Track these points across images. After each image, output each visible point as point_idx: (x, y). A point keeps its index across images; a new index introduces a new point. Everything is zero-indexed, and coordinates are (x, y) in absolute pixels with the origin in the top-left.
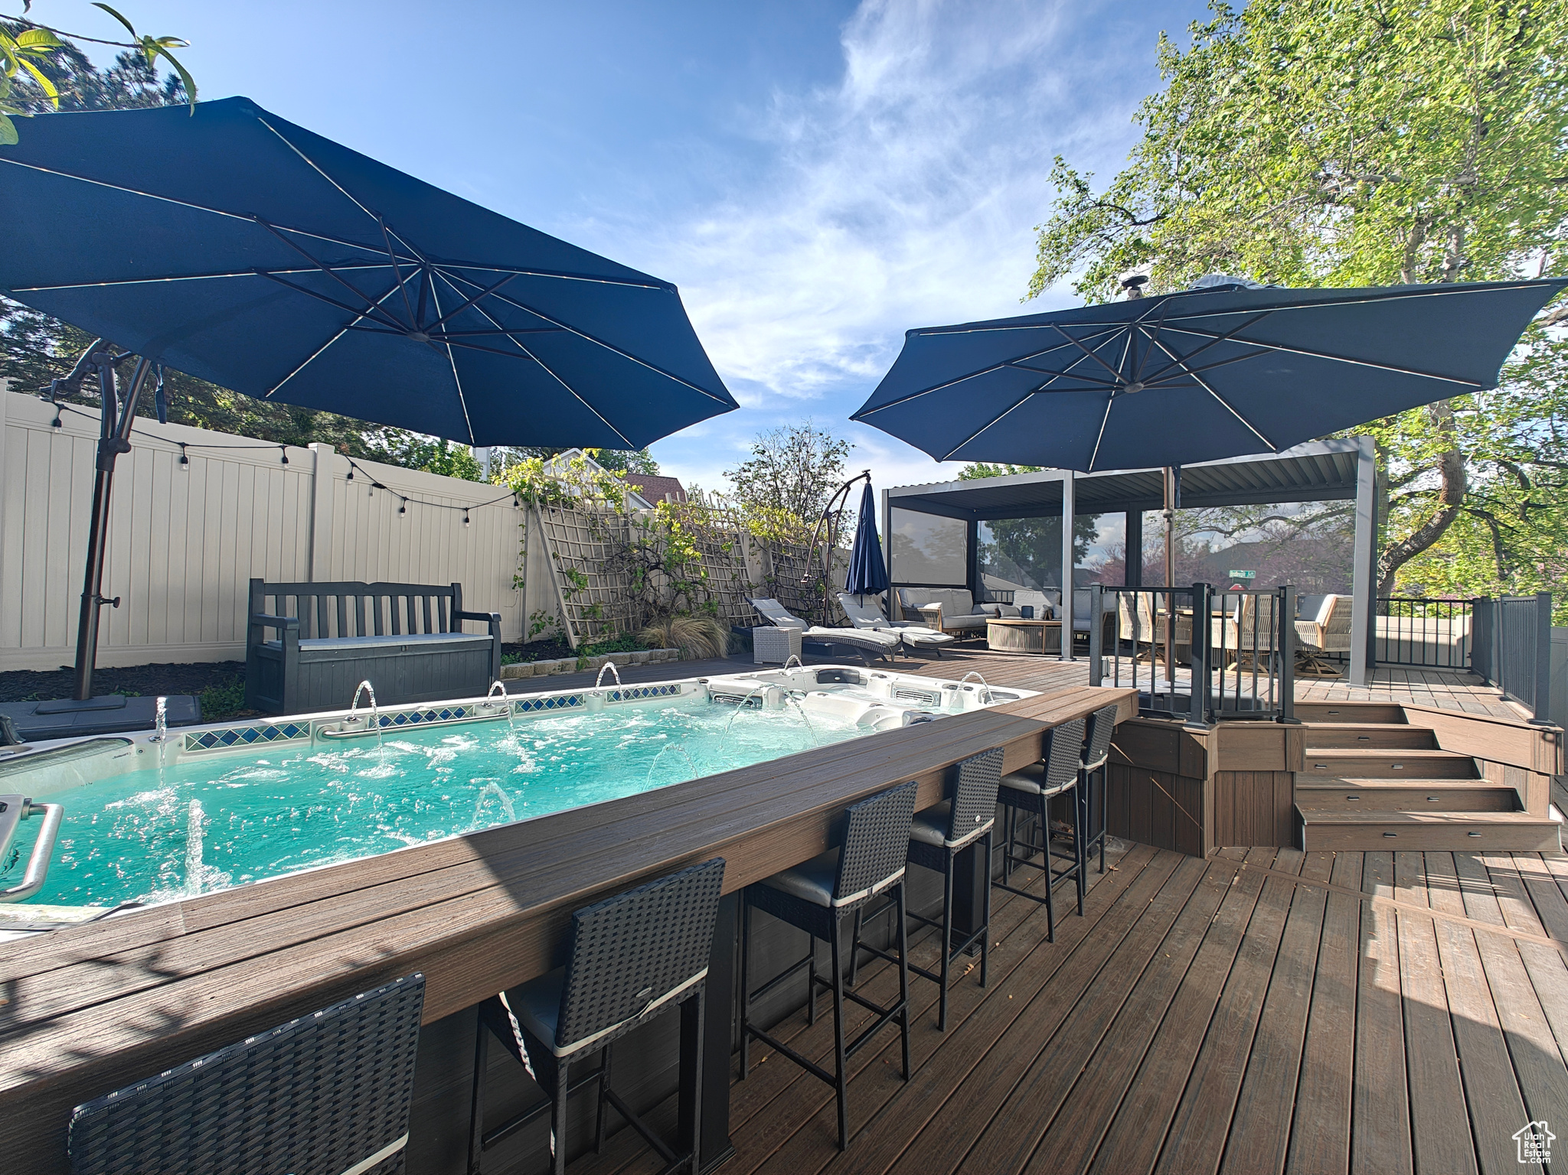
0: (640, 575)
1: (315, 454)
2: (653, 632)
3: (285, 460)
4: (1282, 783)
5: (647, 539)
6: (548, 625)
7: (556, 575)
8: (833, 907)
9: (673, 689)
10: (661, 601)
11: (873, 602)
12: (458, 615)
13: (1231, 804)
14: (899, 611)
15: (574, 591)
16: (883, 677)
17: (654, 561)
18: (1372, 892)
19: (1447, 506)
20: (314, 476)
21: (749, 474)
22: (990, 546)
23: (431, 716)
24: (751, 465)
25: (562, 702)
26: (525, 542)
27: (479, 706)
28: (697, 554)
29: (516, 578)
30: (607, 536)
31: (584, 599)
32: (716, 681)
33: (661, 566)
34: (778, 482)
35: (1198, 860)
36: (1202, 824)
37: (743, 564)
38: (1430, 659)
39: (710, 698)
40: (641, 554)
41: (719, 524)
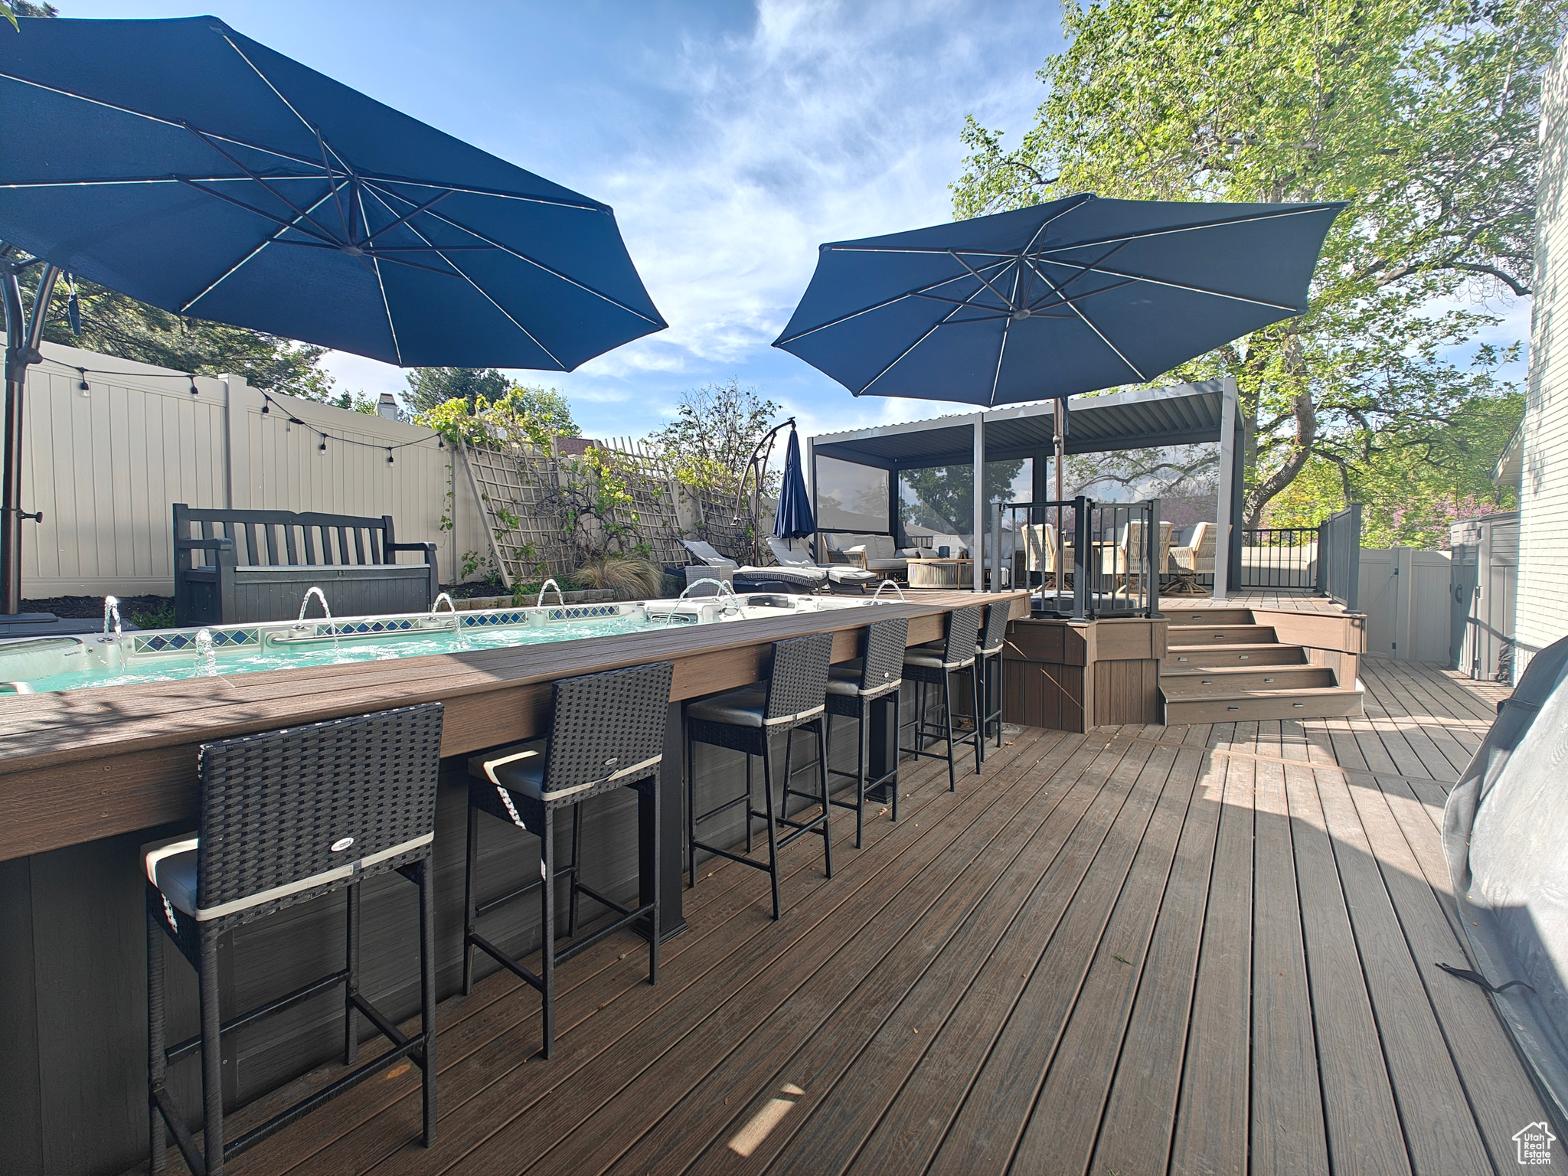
0: (571, 517)
1: (226, 386)
2: (588, 572)
3: (194, 391)
4: (1149, 669)
5: (577, 482)
6: (480, 566)
7: (487, 516)
8: (764, 726)
9: (611, 610)
10: (593, 546)
11: (801, 544)
12: (391, 548)
13: (1107, 689)
14: (825, 554)
15: (505, 532)
16: (809, 599)
17: (584, 504)
18: (1213, 747)
19: (1301, 447)
20: (226, 408)
21: (676, 436)
22: (915, 506)
23: (378, 627)
24: (677, 425)
25: (505, 618)
26: (452, 482)
27: (423, 620)
28: (628, 497)
29: (444, 519)
30: (536, 479)
31: (516, 540)
32: (650, 604)
33: (592, 510)
34: (706, 443)
35: (1079, 736)
36: (1082, 704)
37: (673, 512)
38: (1284, 582)
39: (648, 618)
40: (571, 497)
41: (648, 472)
